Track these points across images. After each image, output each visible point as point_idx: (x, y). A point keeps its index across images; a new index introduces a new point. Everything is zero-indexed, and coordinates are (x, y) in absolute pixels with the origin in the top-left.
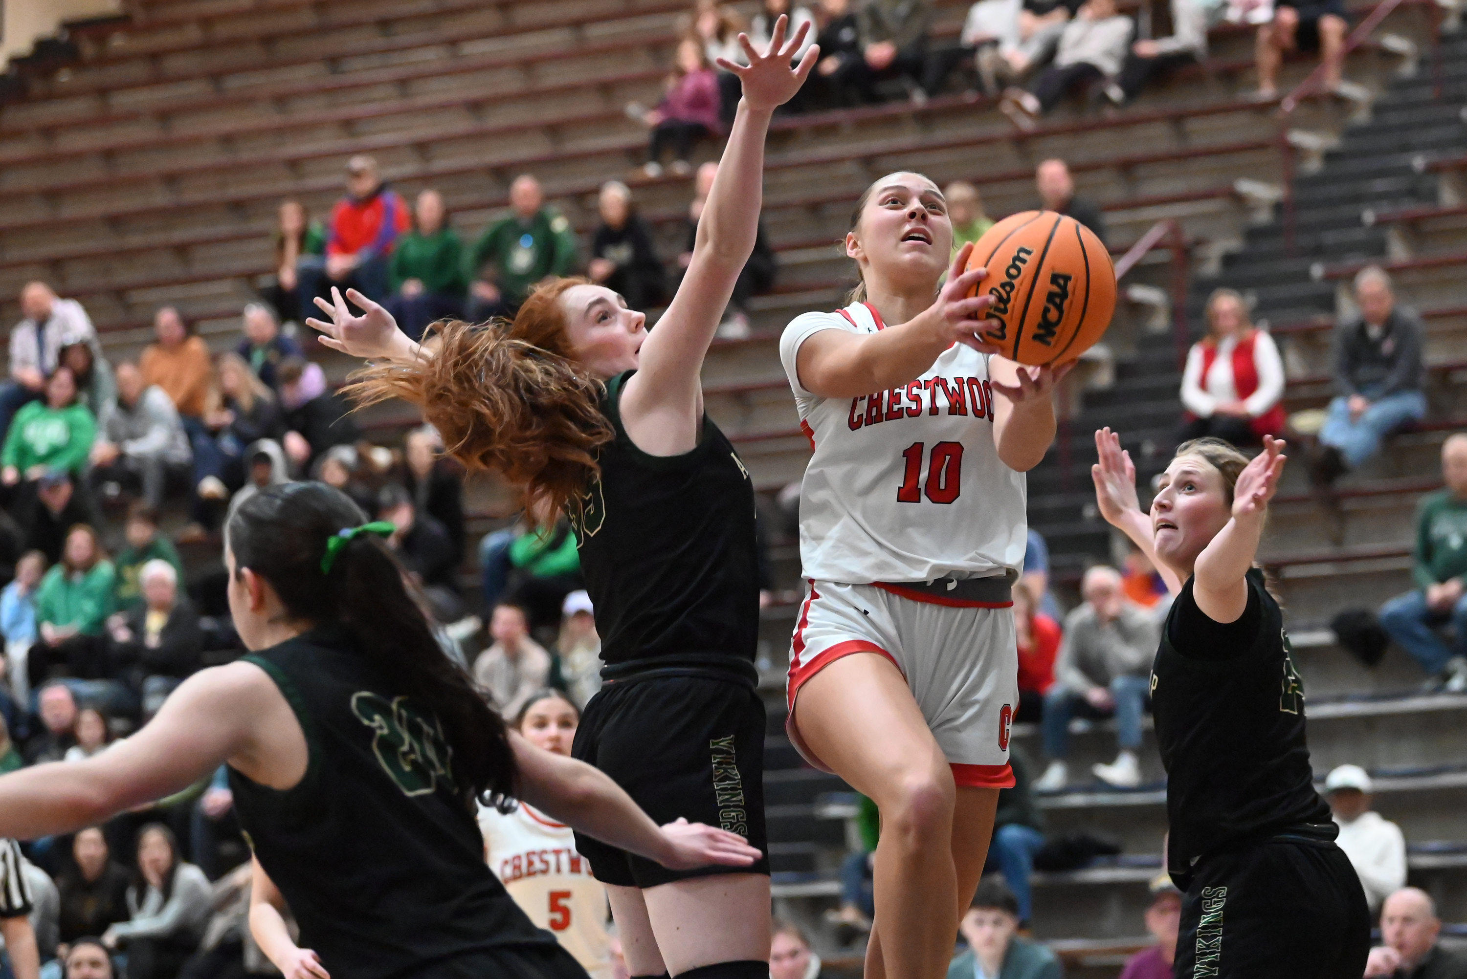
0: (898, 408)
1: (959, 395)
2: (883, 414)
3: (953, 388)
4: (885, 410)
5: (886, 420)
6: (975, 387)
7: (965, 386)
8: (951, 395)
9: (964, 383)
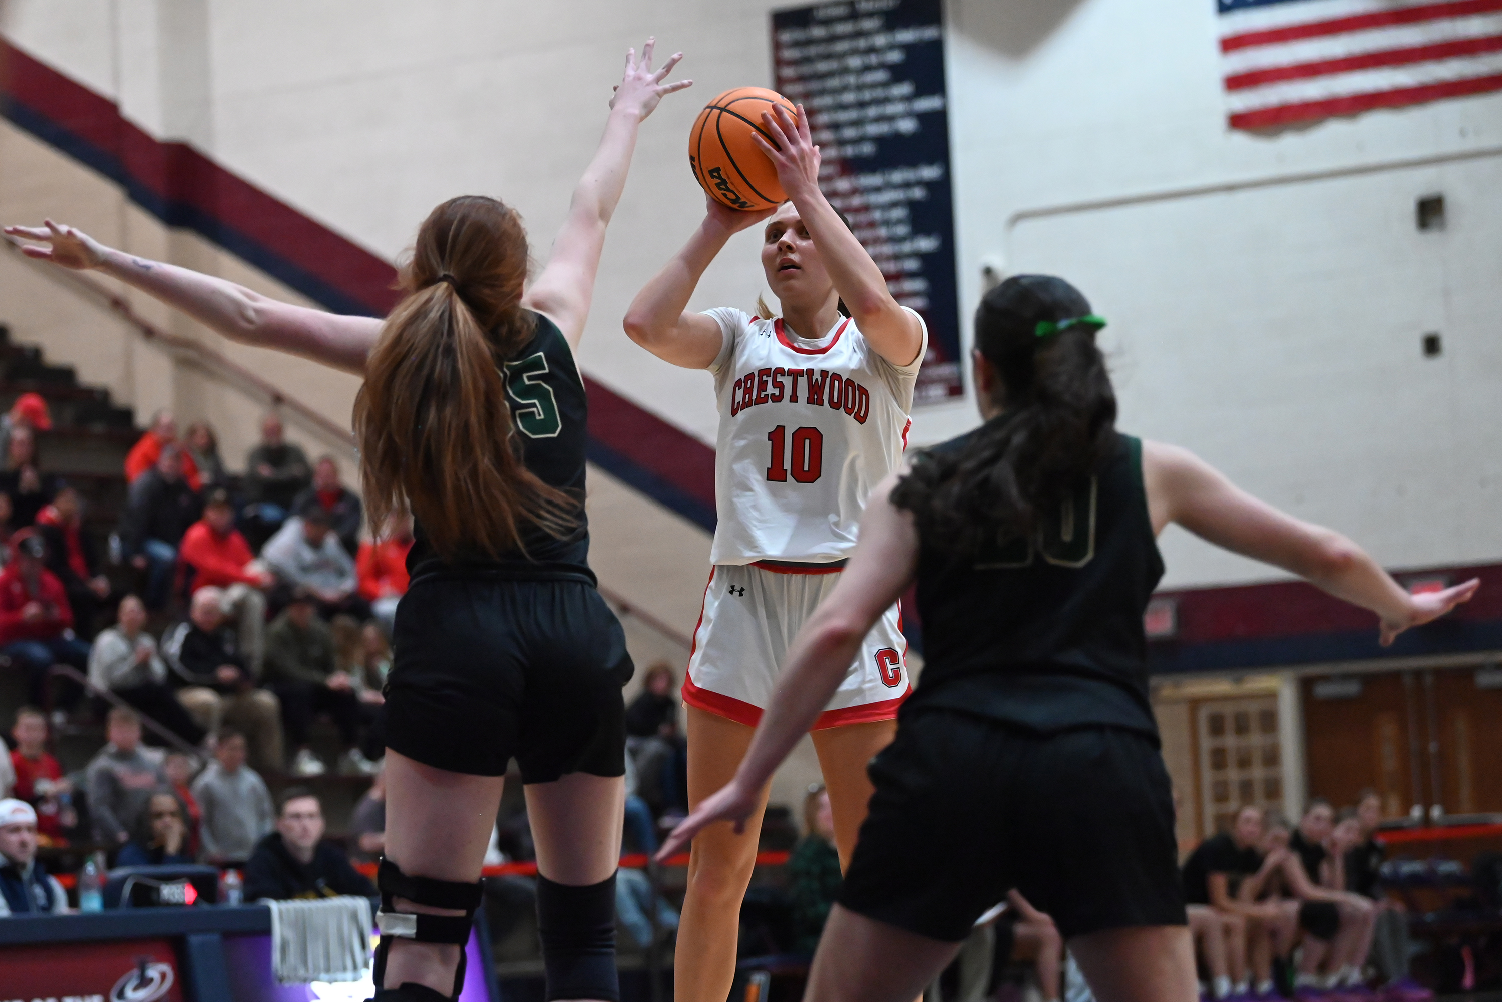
0: (765, 395)
1: (819, 387)
2: (753, 400)
3: (817, 380)
4: (754, 397)
5: (755, 405)
6: (836, 383)
7: (828, 380)
8: (813, 386)
9: (828, 378)
